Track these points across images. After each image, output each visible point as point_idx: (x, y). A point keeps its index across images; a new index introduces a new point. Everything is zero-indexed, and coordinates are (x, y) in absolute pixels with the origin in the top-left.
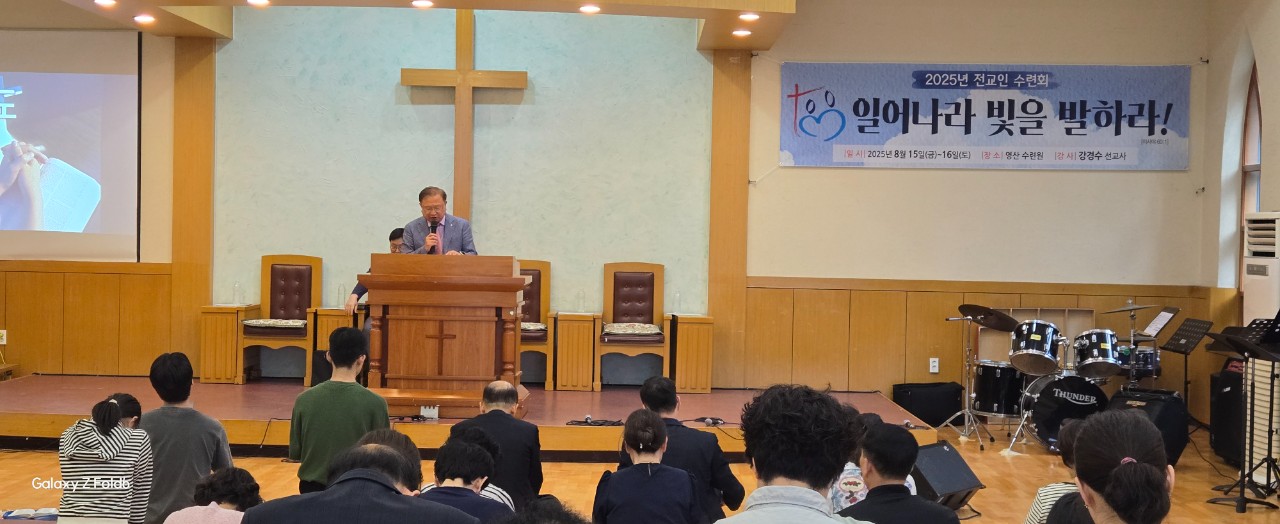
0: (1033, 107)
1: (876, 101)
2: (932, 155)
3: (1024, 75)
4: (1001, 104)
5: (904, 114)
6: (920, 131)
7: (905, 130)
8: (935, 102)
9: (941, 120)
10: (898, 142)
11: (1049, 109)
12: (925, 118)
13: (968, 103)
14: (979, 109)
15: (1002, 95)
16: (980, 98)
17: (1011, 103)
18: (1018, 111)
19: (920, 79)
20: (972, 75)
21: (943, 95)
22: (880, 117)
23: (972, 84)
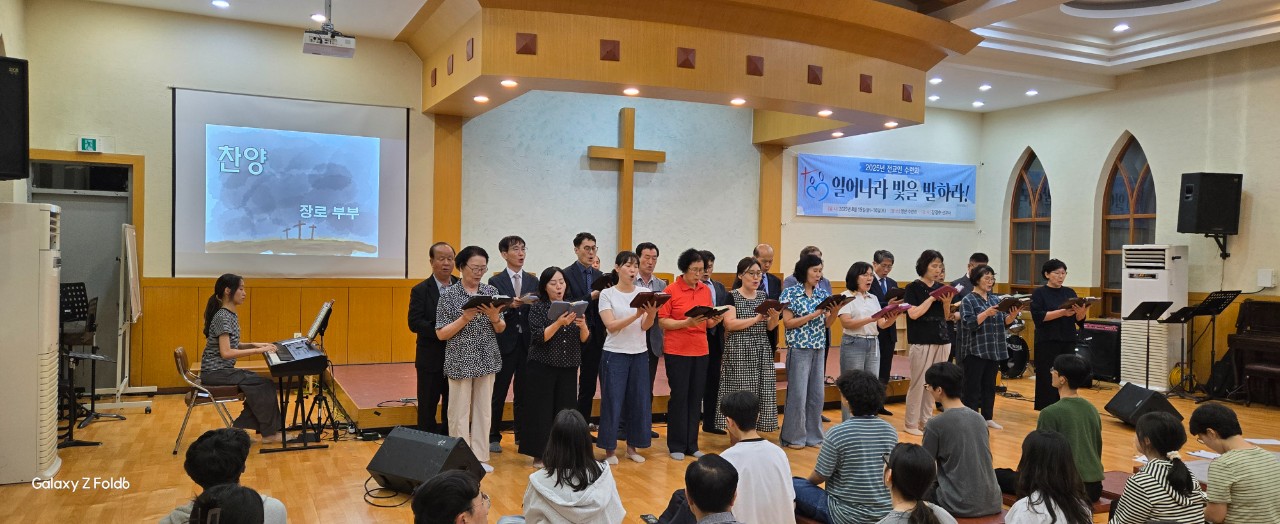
0: (912, 185)
1: (843, 178)
2: (868, 210)
3: (909, 166)
4: (899, 183)
5: (854, 186)
6: (863, 196)
7: (856, 196)
8: (870, 180)
9: (873, 190)
10: (852, 202)
11: (920, 188)
12: (866, 190)
13: (885, 181)
14: (890, 185)
15: (899, 178)
16: (890, 178)
17: (903, 182)
18: (906, 188)
19: (864, 167)
20: (886, 166)
21: (874, 177)
22: (845, 188)
23: (886, 171)
